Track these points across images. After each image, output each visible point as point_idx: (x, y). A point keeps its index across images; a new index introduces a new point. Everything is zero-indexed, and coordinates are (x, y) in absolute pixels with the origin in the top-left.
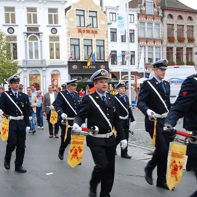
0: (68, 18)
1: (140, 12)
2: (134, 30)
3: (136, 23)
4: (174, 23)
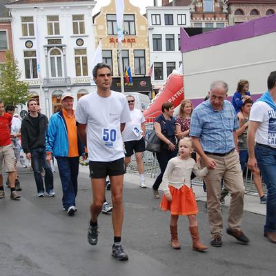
0: (96, 26)
1: (194, 11)
3: (188, 25)
4: (246, 20)
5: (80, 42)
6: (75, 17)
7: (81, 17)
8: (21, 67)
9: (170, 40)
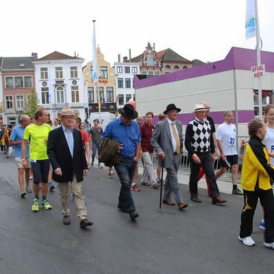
0: (84, 73)
1: (142, 65)
3: (139, 73)
4: (171, 72)
5: (75, 82)
6: (72, 68)
7: (76, 68)
8: (40, 97)
9: (128, 82)
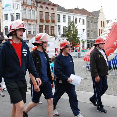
1: (23, 3)
2: (19, 14)
9: (12, 16)
